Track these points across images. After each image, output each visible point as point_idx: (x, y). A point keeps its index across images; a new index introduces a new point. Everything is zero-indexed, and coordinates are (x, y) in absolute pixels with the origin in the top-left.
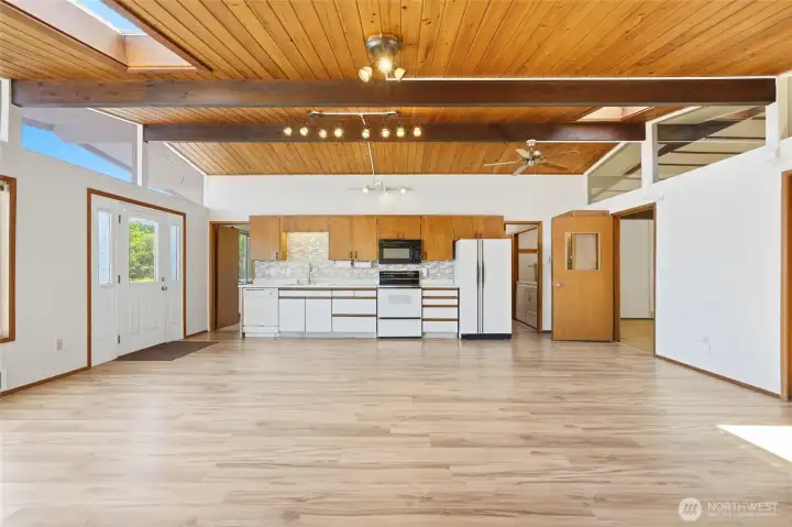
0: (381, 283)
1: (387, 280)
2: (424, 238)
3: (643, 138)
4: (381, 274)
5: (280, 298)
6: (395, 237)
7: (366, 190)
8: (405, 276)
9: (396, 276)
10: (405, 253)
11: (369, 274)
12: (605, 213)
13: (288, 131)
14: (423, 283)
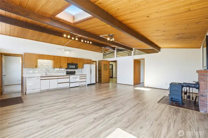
0: (67, 74)
1: (68, 73)
2: (78, 63)
3: (115, 50)
4: (67, 72)
5: (41, 80)
6: (71, 63)
7: (63, 50)
8: (72, 72)
9: (70, 72)
10: (74, 67)
11: (63, 72)
12: (108, 61)
13: (65, 36)
14: (76, 73)
